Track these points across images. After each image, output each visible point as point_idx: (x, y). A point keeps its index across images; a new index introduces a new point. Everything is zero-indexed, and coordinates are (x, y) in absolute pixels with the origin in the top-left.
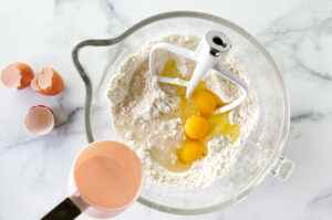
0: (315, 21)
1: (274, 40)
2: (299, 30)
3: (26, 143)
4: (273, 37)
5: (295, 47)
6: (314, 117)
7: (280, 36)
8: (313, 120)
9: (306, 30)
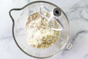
0: (86, 5)
1: (75, 10)
2: (82, 7)
3: (4, 39)
4: (74, 9)
5: (80, 12)
6: (86, 32)
7: (76, 9)
8: (85, 33)
9: (84, 7)
